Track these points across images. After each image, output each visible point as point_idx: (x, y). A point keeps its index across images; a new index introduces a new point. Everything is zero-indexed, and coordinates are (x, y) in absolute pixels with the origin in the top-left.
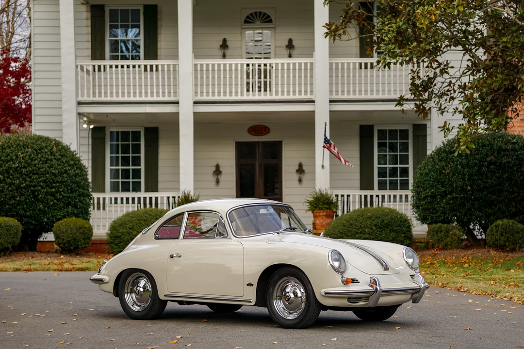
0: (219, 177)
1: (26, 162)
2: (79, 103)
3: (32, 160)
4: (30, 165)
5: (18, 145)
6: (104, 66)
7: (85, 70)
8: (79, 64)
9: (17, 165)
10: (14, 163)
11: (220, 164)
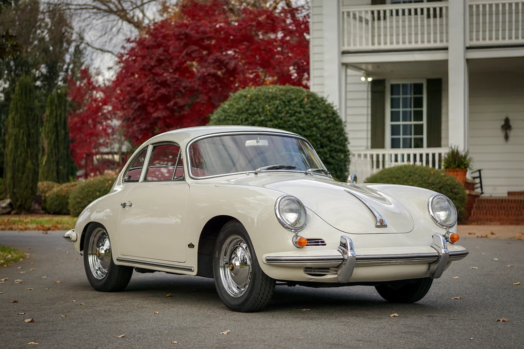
0: (508, 132)
1: (272, 115)
2: (344, 53)
3: (279, 113)
4: (276, 118)
5: (267, 97)
6: (385, 12)
7: (357, 16)
8: (346, 10)
9: (263, 118)
10: (260, 116)
11: (510, 118)
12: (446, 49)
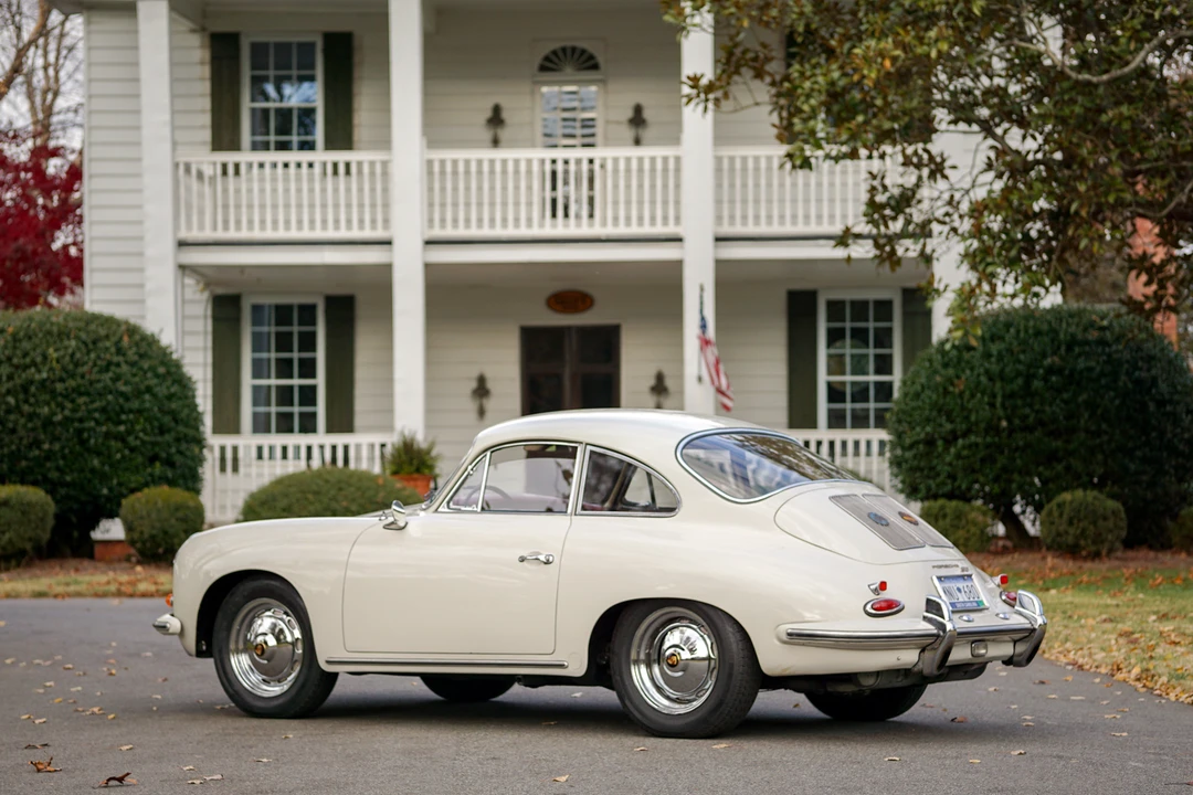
0: (485, 401)
1: (64, 369)
2: (182, 244)
3: (77, 365)
4: (73, 376)
5: (49, 333)
7: (194, 171)
8: (182, 159)
9: (45, 375)
10: (39, 371)
11: (489, 374)
12: (388, 243)
